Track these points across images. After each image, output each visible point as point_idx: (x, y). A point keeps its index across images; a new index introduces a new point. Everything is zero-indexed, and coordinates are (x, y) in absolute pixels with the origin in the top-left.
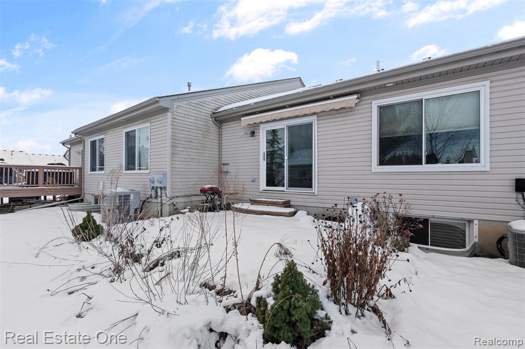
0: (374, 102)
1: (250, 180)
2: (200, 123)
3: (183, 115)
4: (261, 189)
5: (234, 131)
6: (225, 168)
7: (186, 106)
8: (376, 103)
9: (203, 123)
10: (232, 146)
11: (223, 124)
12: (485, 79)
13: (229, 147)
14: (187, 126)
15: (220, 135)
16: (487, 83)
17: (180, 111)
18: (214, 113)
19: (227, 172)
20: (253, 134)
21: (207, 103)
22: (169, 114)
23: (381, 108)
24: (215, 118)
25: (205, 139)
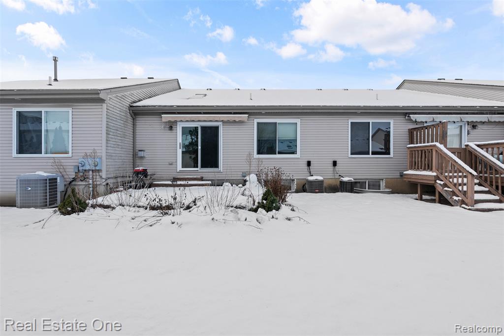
0: (255, 120)
1: (167, 163)
2: (122, 114)
3: (112, 107)
4: (178, 170)
5: (151, 124)
6: (141, 154)
7: (114, 99)
8: (256, 121)
9: (124, 114)
10: (147, 136)
11: (137, 117)
12: (298, 118)
13: (145, 136)
14: (115, 117)
15: (134, 125)
16: (299, 120)
17: (111, 103)
18: (131, 106)
19: (142, 158)
20: (171, 128)
21: (127, 97)
22: (104, 105)
23: (258, 123)
24: (132, 110)
25: (126, 129)
